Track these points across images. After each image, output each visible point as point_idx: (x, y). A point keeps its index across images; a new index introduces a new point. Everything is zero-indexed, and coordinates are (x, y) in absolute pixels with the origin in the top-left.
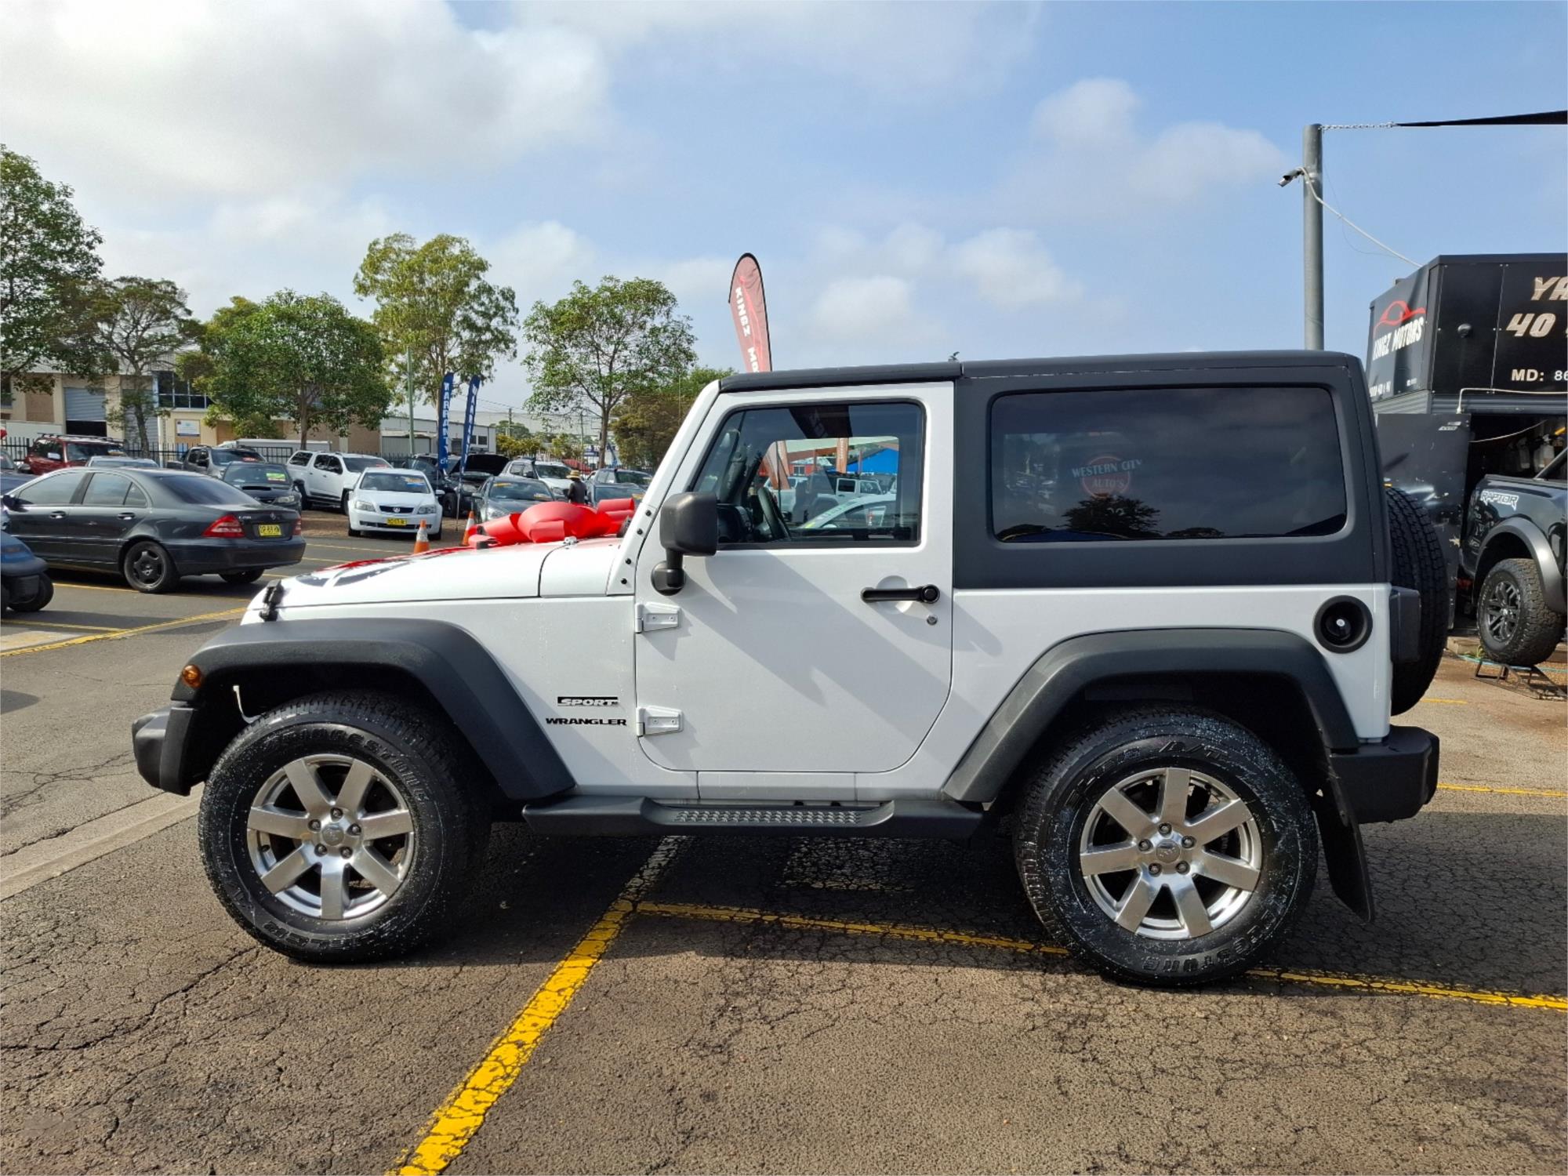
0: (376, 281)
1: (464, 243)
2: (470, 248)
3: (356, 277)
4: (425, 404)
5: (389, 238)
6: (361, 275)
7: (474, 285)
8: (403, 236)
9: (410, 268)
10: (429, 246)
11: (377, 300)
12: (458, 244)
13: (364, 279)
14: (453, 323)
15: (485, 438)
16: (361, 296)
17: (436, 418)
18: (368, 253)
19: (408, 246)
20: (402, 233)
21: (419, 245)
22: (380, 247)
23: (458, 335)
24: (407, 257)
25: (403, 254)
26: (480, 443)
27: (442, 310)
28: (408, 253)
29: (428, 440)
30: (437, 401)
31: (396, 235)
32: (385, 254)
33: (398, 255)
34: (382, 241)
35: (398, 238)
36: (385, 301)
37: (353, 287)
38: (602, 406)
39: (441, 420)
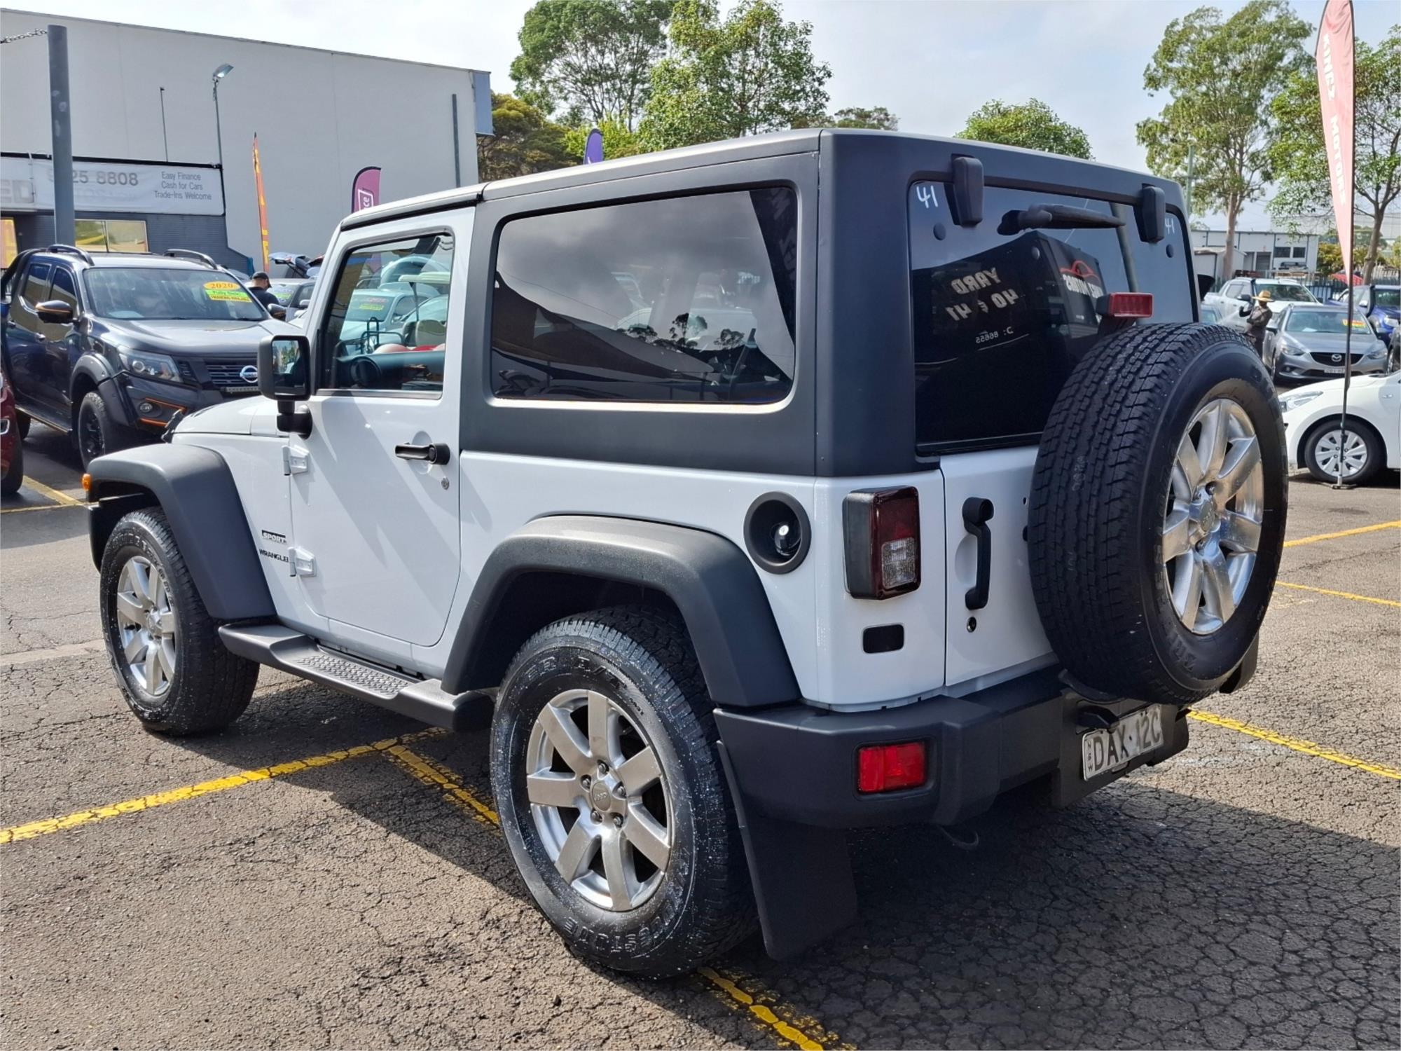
0: (1169, 70)
1: (1283, 6)
2: (1291, 11)
3: (1148, 69)
4: (1216, 212)
5: (1189, 16)
6: (1154, 65)
7: (1290, 56)
8: (1208, 10)
9: (1210, 48)
10: (1238, 17)
11: (1172, 92)
12: (1275, 8)
13: (1155, 70)
14: (1259, 110)
15: (1303, 249)
16: (1152, 91)
17: (1227, 228)
18: (1164, 37)
19: (1212, 21)
20: (1207, 7)
21: (1224, 20)
22: (1179, 28)
23: (1264, 123)
24: (1209, 35)
25: (1204, 32)
26: (1294, 256)
27: (1246, 94)
28: (1213, 30)
29: (1214, 256)
30: (1230, 207)
31: (1198, 11)
32: (1183, 38)
33: (1199, 34)
34: (1181, 21)
35: (1201, 13)
36: (1179, 93)
37: (1143, 81)
38: (1376, 203)
39: (1231, 232)
